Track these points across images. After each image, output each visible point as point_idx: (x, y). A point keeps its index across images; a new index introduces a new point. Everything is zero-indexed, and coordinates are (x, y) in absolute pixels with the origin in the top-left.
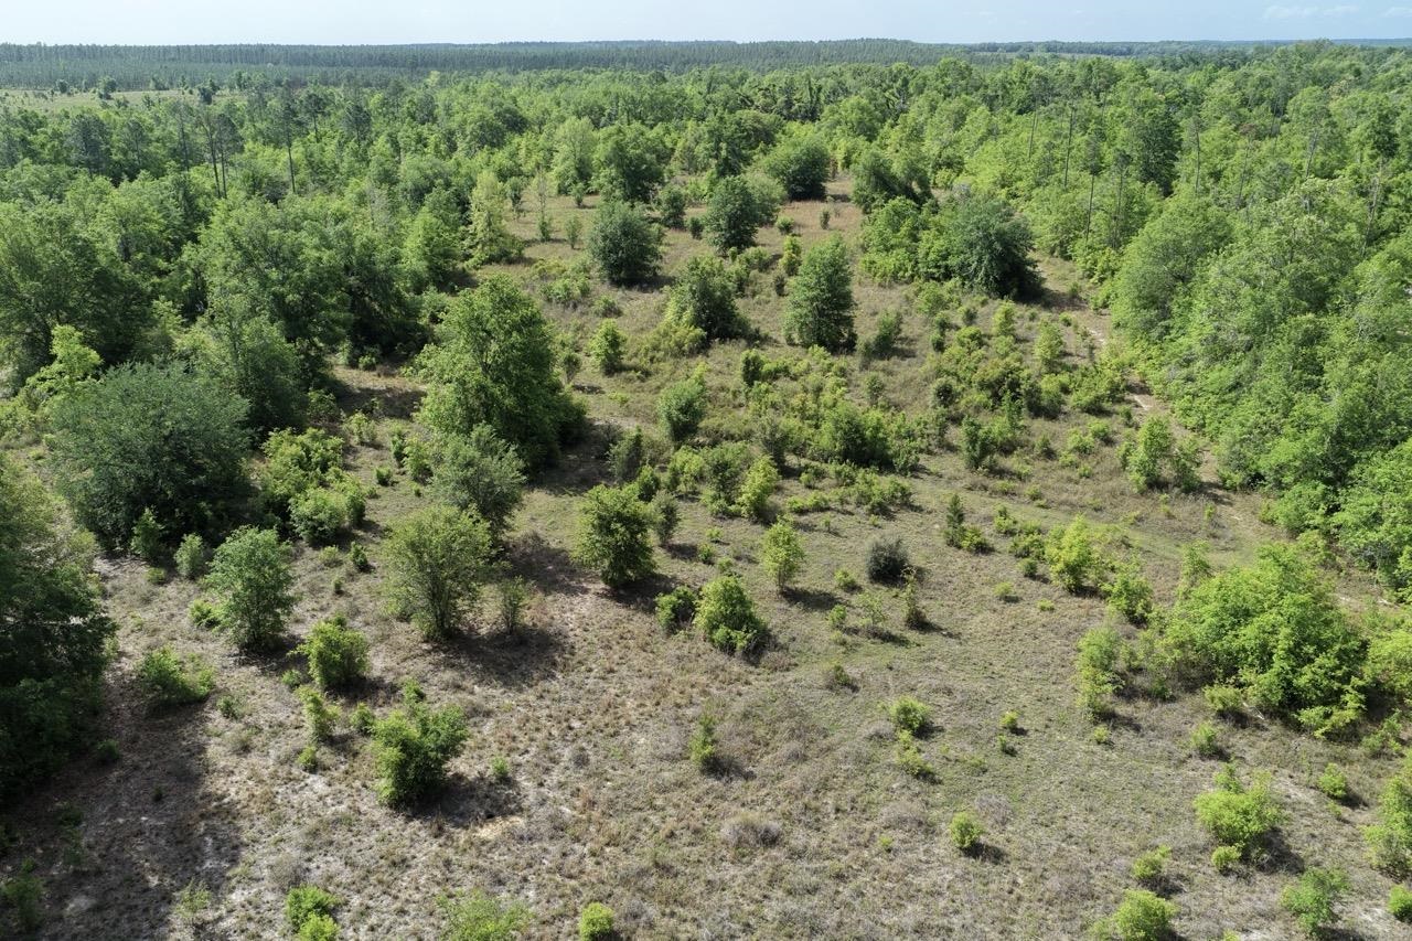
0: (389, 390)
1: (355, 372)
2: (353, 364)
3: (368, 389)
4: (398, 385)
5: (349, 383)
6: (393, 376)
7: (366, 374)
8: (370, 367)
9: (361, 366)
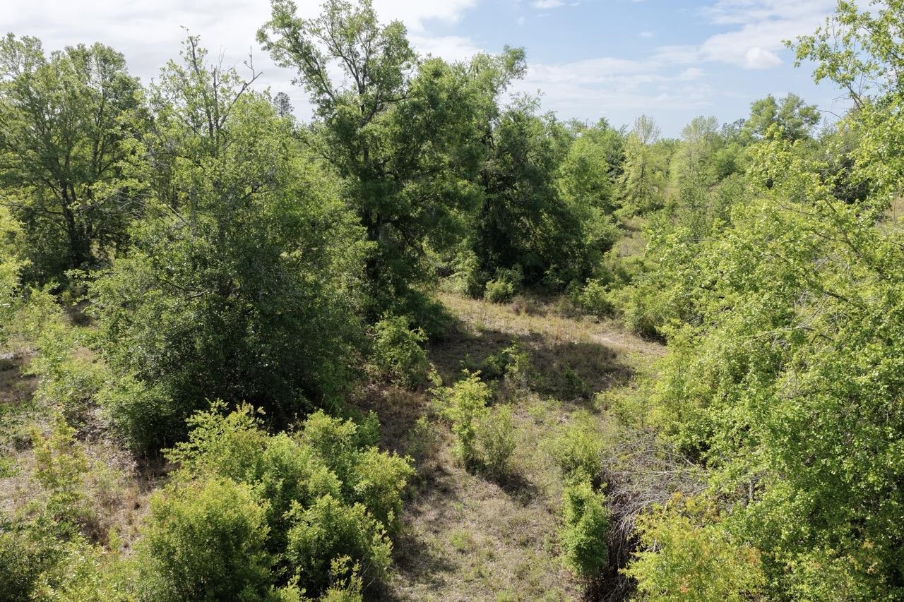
0: (536, 337)
1: (476, 305)
2: (476, 292)
3: (496, 332)
4: (553, 331)
5: (463, 318)
6: (543, 314)
7: (496, 308)
8: (501, 298)
9: (488, 295)
